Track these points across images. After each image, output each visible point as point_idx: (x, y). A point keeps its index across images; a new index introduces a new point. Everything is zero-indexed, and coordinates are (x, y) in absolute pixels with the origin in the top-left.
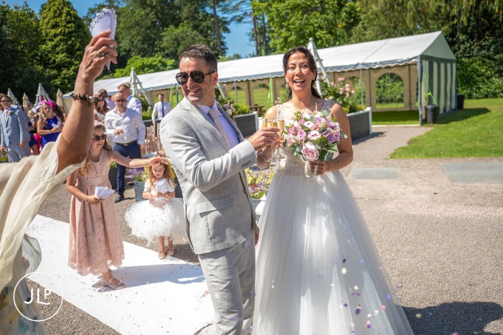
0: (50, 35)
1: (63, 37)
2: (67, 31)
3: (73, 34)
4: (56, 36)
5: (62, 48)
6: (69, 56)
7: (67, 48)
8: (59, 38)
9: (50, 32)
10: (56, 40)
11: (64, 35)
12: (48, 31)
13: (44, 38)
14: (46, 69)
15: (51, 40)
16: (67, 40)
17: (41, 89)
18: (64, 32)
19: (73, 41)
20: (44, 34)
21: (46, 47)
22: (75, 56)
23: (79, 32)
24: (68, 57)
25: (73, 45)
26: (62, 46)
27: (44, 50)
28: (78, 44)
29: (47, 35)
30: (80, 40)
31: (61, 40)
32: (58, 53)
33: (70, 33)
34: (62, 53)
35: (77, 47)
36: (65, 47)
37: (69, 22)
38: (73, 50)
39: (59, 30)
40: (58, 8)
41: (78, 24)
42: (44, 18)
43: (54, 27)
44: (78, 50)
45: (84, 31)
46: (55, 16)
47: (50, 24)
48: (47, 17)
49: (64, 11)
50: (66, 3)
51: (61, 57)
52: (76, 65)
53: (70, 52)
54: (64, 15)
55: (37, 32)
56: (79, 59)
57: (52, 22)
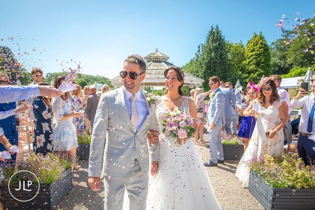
0: (249, 56)
1: (255, 56)
2: (258, 53)
3: (262, 55)
4: (252, 56)
5: (253, 62)
6: (257, 66)
7: (256, 62)
8: (253, 57)
9: (249, 54)
10: (251, 58)
11: (256, 56)
12: (248, 54)
13: (245, 58)
14: (243, 74)
15: (249, 58)
16: (257, 58)
17: (238, 83)
18: (257, 54)
19: (261, 58)
20: (246, 56)
21: (246, 62)
22: (260, 66)
23: (265, 53)
24: (255, 67)
25: (260, 61)
27: (244, 64)
28: (263, 60)
30: (264, 57)
31: (254, 58)
32: (251, 65)
33: (260, 54)
34: (253, 65)
35: (262, 62)
36: (255, 61)
37: (261, 48)
38: (259, 63)
39: (255, 52)
40: (257, 41)
41: (266, 48)
42: (248, 47)
43: (252, 51)
44: (262, 63)
45: (268, 52)
46: (254, 46)
47: (250, 50)
48: (249, 46)
49: (260, 42)
50: (262, 38)
51: (252, 67)
52: (259, 72)
53: (258, 64)
54: (259, 44)
55: (243, 55)
56: (262, 68)
57: (252, 49)
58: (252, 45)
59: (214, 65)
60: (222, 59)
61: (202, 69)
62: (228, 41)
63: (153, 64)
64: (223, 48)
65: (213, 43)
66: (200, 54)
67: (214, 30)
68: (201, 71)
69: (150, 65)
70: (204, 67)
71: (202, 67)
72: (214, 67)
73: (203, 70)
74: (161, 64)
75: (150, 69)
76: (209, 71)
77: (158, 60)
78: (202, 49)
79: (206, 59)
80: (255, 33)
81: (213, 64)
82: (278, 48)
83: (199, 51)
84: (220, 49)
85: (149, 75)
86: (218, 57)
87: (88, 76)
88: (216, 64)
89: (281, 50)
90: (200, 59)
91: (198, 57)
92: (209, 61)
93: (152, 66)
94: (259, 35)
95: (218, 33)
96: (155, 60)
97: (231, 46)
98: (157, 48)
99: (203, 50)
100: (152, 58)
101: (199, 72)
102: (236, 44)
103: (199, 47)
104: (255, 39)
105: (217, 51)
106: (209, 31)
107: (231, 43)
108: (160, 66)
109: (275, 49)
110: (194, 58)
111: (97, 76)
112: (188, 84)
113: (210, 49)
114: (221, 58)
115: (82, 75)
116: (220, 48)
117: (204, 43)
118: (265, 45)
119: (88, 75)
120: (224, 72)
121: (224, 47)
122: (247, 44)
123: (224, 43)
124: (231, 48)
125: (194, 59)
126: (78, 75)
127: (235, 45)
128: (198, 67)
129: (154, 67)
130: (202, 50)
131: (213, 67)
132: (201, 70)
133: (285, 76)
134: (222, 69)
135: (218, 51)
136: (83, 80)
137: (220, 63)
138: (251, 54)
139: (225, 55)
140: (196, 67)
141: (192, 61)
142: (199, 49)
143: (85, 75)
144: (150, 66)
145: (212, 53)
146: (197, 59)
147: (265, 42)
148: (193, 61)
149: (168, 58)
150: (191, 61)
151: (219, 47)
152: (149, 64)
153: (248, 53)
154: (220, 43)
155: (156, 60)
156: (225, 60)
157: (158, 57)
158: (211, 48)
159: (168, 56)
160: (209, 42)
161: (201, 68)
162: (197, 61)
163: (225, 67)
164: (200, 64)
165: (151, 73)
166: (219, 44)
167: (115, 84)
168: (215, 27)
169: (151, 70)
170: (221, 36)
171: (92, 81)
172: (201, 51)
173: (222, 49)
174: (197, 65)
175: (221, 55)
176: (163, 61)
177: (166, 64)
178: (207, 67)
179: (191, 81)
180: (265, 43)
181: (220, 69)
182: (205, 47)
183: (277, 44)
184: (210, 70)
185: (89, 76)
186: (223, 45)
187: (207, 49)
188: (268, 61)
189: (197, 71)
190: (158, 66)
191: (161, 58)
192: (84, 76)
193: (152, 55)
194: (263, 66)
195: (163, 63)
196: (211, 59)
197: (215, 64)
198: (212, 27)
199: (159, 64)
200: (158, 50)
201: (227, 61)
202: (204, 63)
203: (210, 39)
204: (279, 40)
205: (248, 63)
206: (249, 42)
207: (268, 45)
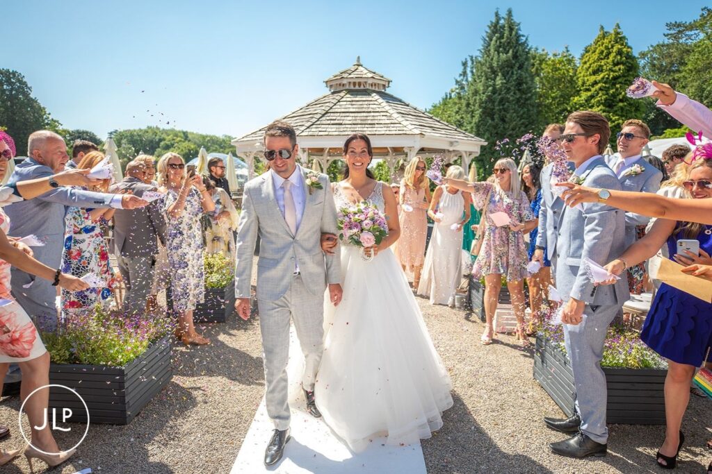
0: (588, 83)
1: (604, 85)
2: (611, 76)
3: (620, 80)
4: (595, 83)
5: (599, 99)
6: (607, 109)
7: (606, 100)
8: (597, 87)
9: (588, 80)
10: (593, 89)
11: (605, 83)
12: (586, 78)
13: (578, 89)
15: (588, 90)
16: (608, 88)
18: (607, 78)
19: (617, 89)
20: (580, 83)
21: (580, 99)
22: (615, 108)
24: (604, 111)
25: (614, 96)
26: (602, 97)
27: (576, 103)
28: (623, 93)
29: (584, 83)
31: (600, 89)
32: (592, 106)
33: (615, 78)
34: (598, 107)
35: (621, 97)
36: (604, 97)
37: (618, 64)
38: (613, 102)
39: (602, 75)
40: (607, 48)
41: (630, 65)
42: (585, 63)
43: (595, 73)
44: (621, 101)
46: (600, 59)
47: (591, 70)
48: (589, 60)
49: (615, 49)
50: (619, 39)
52: (614, 122)
53: (609, 104)
54: (613, 55)
55: (572, 81)
56: (619, 113)
57: (595, 66)
58: (595, 56)
59: (501, 107)
60: (522, 92)
61: (472, 117)
62: (537, 49)
63: (349, 97)
64: (523, 64)
65: (499, 53)
66: (467, 80)
67: (502, 22)
68: (471, 123)
69: (339, 101)
70: (478, 112)
71: (473, 112)
72: (503, 112)
73: (476, 119)
74: (370, 99)
75: (339, 110)
76: (490, 121)
77: (362, 87)
78: (472, 68)
79: (481, 92)
80: (602, 28)
81: (499, 105)
82: (654, 65)
83: (464, 74)
84: (516, 68)
85: (335, 126)
86: (512, 88)
87: (204, 137)
88: (507, 104)
89: (662, 70)
90: (467, 93)
91: (462, 88)
92: (489, 97)
93: (345, 103)
94: (612, 32)
95: (511, 29)
96: (352, 87)
97: (544, 60)
98: (359, 58)
99: (474, 71)
100: (345, 82)
101: (465, 124)
102: (555, 55)
103: (465, 64)
104: (603, 44)
105: (510, 73)
106: (489, 24)
107: (544, 53)
108: (366, 103)
109: (647, 70)
110: (453, 91)
111: (226, 136)
113: (491, 67)
114: (519, 90)
115: (190, 136)
116: (517, 65)
117: (478, 53)
118: (629, 57)
119: (204, 134)
120: (527, 123)
121: (526, 63)
122: (583, 56)
123: (528, 53)
124: (543, 66)
125: (453, 94)
126: (182, 135)
127: (552, 58)
128: (461, 112)
129: (350, 106)
130: (472, 72)
131: (500, 110)
132: (470, 119)
134: (521, 117)
135: (512, 73)
136: (192, 146)
137: (517, 103)
138: (593, 78)
139: (530, 82)
140: (457, 112)
141: (446, 98)
142: (465, 68)
143: (197, 134)
144: (341, 103)
145: (498, 78)
146: (459, 93)
147: (629, 50)
148: (451, 97)
149: (389, 82)
150: (445, 100)
151: (514, 62)
152: (338, 98)
153: (584, 77)
154: (517, 52)
155: (357, 87)
156: (529, 95)
157: (362, 81)
158: (495, 65)
159: (387, 77)
160: (489, 50)
161: (469, 116)
162: (460, 98)
163: (529, 110)
164: (468, 105)
165: (341, 122)
166: (515, 56)
168: (503, 14)
169: (342, 114)
170: (518, 37)
171: (214, 148)
172: (469, 74)
173: (520, 67)
174: (460, 109)
175: (519, 83)
176: (374, 91)
177: (384, 99)
178: (483, 113)
179: (451, 143)
180: (628, 52)
181: (518, 117)
182: (480, 62)
183: (652, 56)
184: (493, 119)
185: (207, 136)
186: (524, 57)
187: (485, 68)
189: (459, 121)
190: (361, 103)
191: (370, 81)
192: (194, 138)
193: (345, 75)
194: (622, 108)
195: (375, 96)
196: (494, 92)
197: (503, 105)
198: (497, 15)
199: (364, 99)
200: (361, 62)
201: (534, 97)
202: (477, 101)
203: (493, 42)
204: (658, 46)
205: (586, 101)
206: (587, 51)
207: (633, 58)
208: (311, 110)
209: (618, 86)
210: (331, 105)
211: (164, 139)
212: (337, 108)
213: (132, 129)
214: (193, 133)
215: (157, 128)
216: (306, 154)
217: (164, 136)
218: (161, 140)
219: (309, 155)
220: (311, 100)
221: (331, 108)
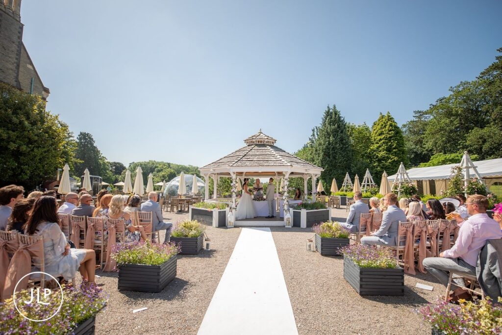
0: (377, 140)
3: (393, 138)
4: (381, 140)
7: (387, 148)
8: (382, 141)
9: (377, 138)
10: (380, 143)
11: (386, 140)
13: (372, 142)
14: (371, 162)
15: (377, 143)
16: (387, 142)
17: (368, 173)
18: (386, 137)
19: (392, 143)
20: (373, 140)
21: (373, 148)
22: (392, 152)
23: (397, 136)
24: (387, 154)
25: (391, 146)
26: (384, 146)
28: (395, 145)
29: (375, 140)
30: (396, 142)
31: (383, 143)
32: (380, 151)
34: (383, 151)
36: (386, 147)
37: (391, 131)
38: (391, 149)
39: (383, 136)
40: (384, 123)
41: (397, 131)
42: (375, 130)
43: (380, 135)
44: (394, 148)
45: (400, 136)
46: (381, 128)
47: (378, 134)
49: (388, 124)
50: (390, 119)
51: (382, 154)
52: (392, 159)
53: (389, 150)
54: (388, 126)
55: (368, 139)
56: (394, 155)
57: (379, 132)
58: (379, 127)
60: (344, 144)
61: (319, 156)
62: (349, 123)
63: (256, 148)
65: (330, 126)
66: (315, 138)
67: (331, 111)
68: (318, 160)
69: (251, 150)
70: (321, 155)
71: (319, 154)
73: (321, 158)
74: (266, 149)
77: (262, 143)
78: (317, 132)
79: (323, 144)
80: (381, 113)
81: (332, 151)
82: (410, 131)
83: (313, 135)
84: (340, 133)
85: (249, 162)
86: (338, 142)
87: (178, 166)
88: (336, 150)
89: (415, 133)
90: (316, 144)
91: (313, 142)
92: (327, 146)
93: (254, 151)
94: (386, 115)
95: (336, 114)
96: (258, 143)
97: (353, 128)
99: (319, 133)
100: (254, 140)
101: (315, 160)
102: (359, 126)
103: (313, 130)
104: (382, 121)
105: (336, 135)
106: (325, 112)
107: (354, 125)
109: (407, 133)
110: (308, 144)
112: (303, 174)
113: (327, 132)
114: (342, 143)
115: (171, 166)
116: (340, 131)
117: (320, 125)
118: (396, 127)
119: (178, 164)
121: (344, 130)
122: (373, 126)
123: (345, 125)
124: (353, 131)
126: (167, 165)
127: (358, 128)
128: (313, 154)
129: (257, 152)
130: (317, 134)
131: (333, 153)
132: (317, 158)
133: (426, 165)
134: (344, 157)
135: (338, 135)
136: (172, 171)
137: (341, 149)
138: (379, 137)
139: (347, 139)
140: (311, 154)
142: (314, 132)
143: (175, 165)
145: (331, 138)
146: (311, 145)
148: (307, 147)
149: (275, 141)
150: (304, 148)
152: (251, 148)
153: (374, 136)
154: (339, 125)
155: (260, 143)
156: (347, 146)
157: (262, 140)
158: (329, 131)
159: (274, 138)
160: (326, 124)
161: (317, 156)
162: (312, 147)
163: (347, 153)
164: (316, 150)
165: (252, 160)
166: (339, 127)
167: (205, 174)
168: (331, 107)
169: (252, 156)
170: (340, 118)
172: (316, 136)
173: (342, 132)
174: (312, 152)
175: (342, 140)
176: (268, 145)
177: (273, 149)
178: (324, 154)
179: (306, 170)
180: (395, 125)
182: (321, 130)
183: (409, 126)
184: (329, 158)
186: (343, 127)
187: (324, 133)
188: (401, 146)
189: (313, 159)
191: (266, 140)
192: (173, 166)
193: (254, 138)
194: (395, 152)
195: (269, 148)
196: (329, 144)
197: (334, 150)
198: (328, 107)
199: (263, 149)
200: (262, 131)
201: (349, 147)
202: (321, 149)
203: (327, 120)
204: (411, 122)
205: (377, 148)
206: (375, 124)
207: (398, 128)
208: (238, 154)
209: (392, 141)
210: (247, 151)
211: (157, 167)
212: (250, 153)
213: (141, 161)
214: (173, 164)
215: (155, 161)
216: (235, 175)
217: (158, 165)
218: (156, 167)
219: (237, 175)
220: (238, 149)
221: (247, 153)
